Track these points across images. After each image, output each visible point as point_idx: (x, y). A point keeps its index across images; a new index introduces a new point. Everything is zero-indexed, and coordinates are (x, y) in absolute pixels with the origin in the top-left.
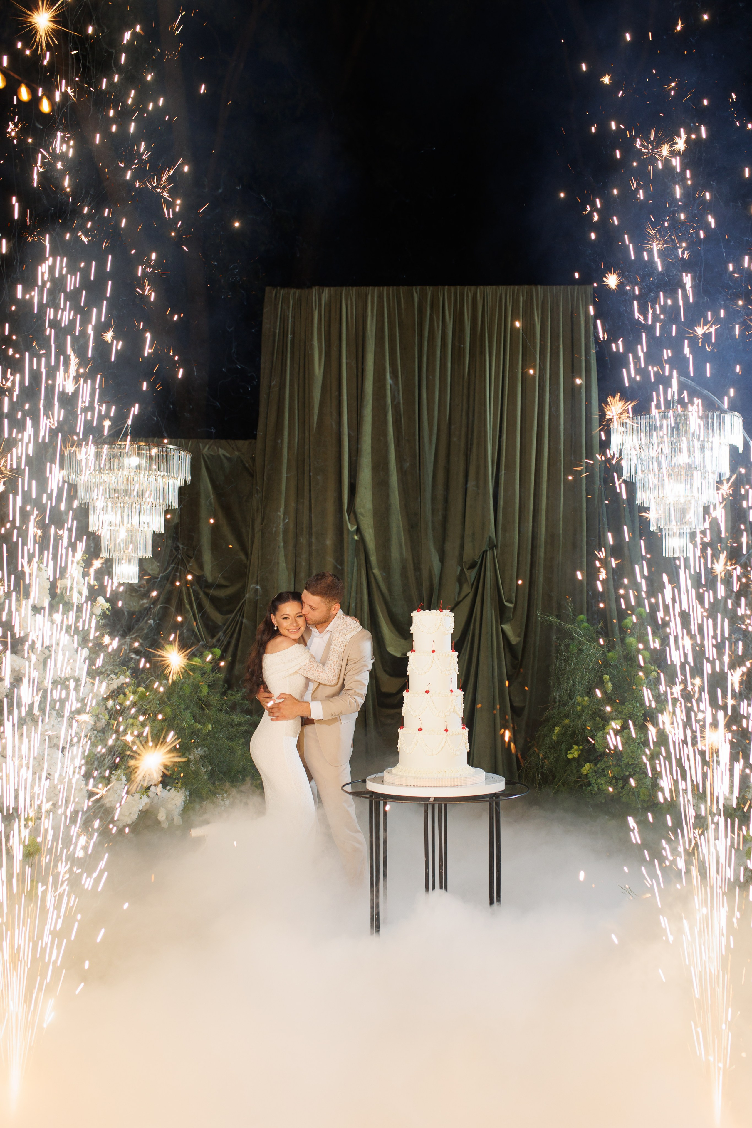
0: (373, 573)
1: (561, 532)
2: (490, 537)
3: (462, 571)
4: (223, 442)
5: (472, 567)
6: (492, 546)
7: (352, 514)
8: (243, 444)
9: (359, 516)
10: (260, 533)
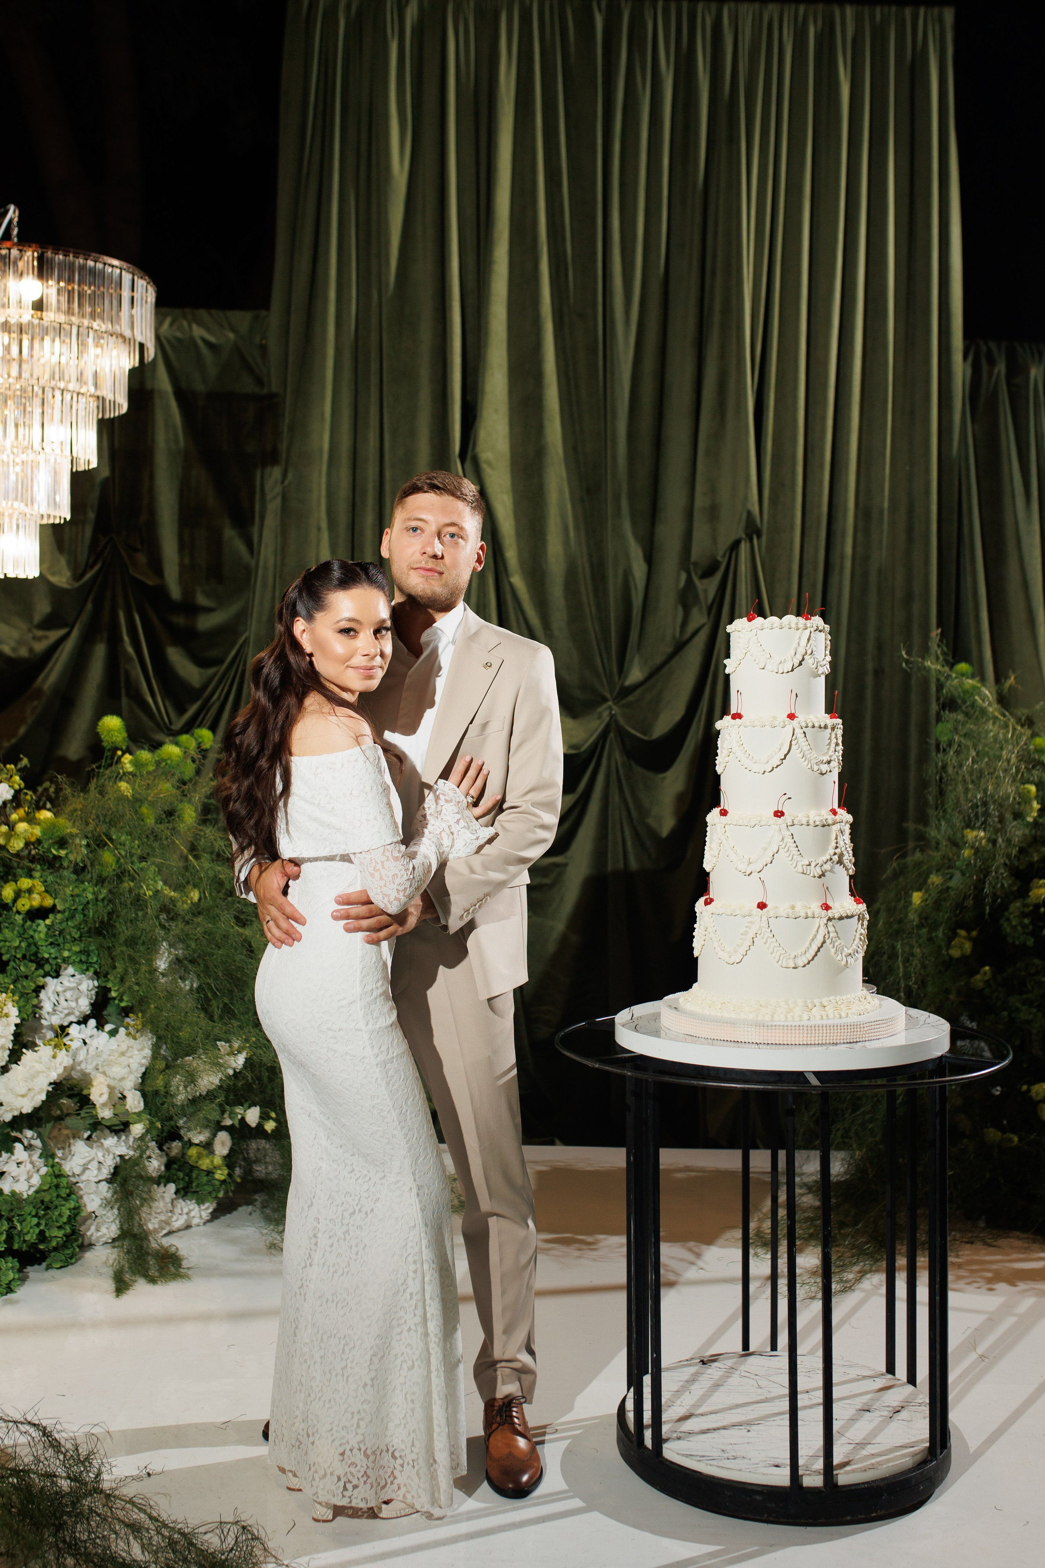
0: (511, 586)
1: (886, 505)
2: (749, 513)
3: (689, 580)
4: (203, 313)
5: (708, 572)
6: (752, 530)
7: (468, 464)
8: (242, 319)
9: (484, 466)
10: (278, 502)
